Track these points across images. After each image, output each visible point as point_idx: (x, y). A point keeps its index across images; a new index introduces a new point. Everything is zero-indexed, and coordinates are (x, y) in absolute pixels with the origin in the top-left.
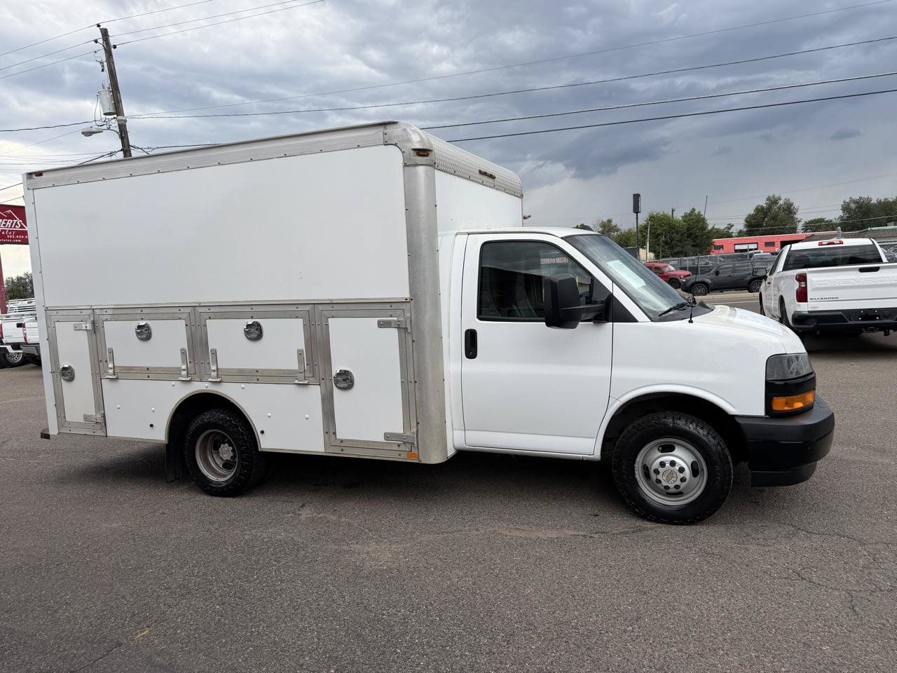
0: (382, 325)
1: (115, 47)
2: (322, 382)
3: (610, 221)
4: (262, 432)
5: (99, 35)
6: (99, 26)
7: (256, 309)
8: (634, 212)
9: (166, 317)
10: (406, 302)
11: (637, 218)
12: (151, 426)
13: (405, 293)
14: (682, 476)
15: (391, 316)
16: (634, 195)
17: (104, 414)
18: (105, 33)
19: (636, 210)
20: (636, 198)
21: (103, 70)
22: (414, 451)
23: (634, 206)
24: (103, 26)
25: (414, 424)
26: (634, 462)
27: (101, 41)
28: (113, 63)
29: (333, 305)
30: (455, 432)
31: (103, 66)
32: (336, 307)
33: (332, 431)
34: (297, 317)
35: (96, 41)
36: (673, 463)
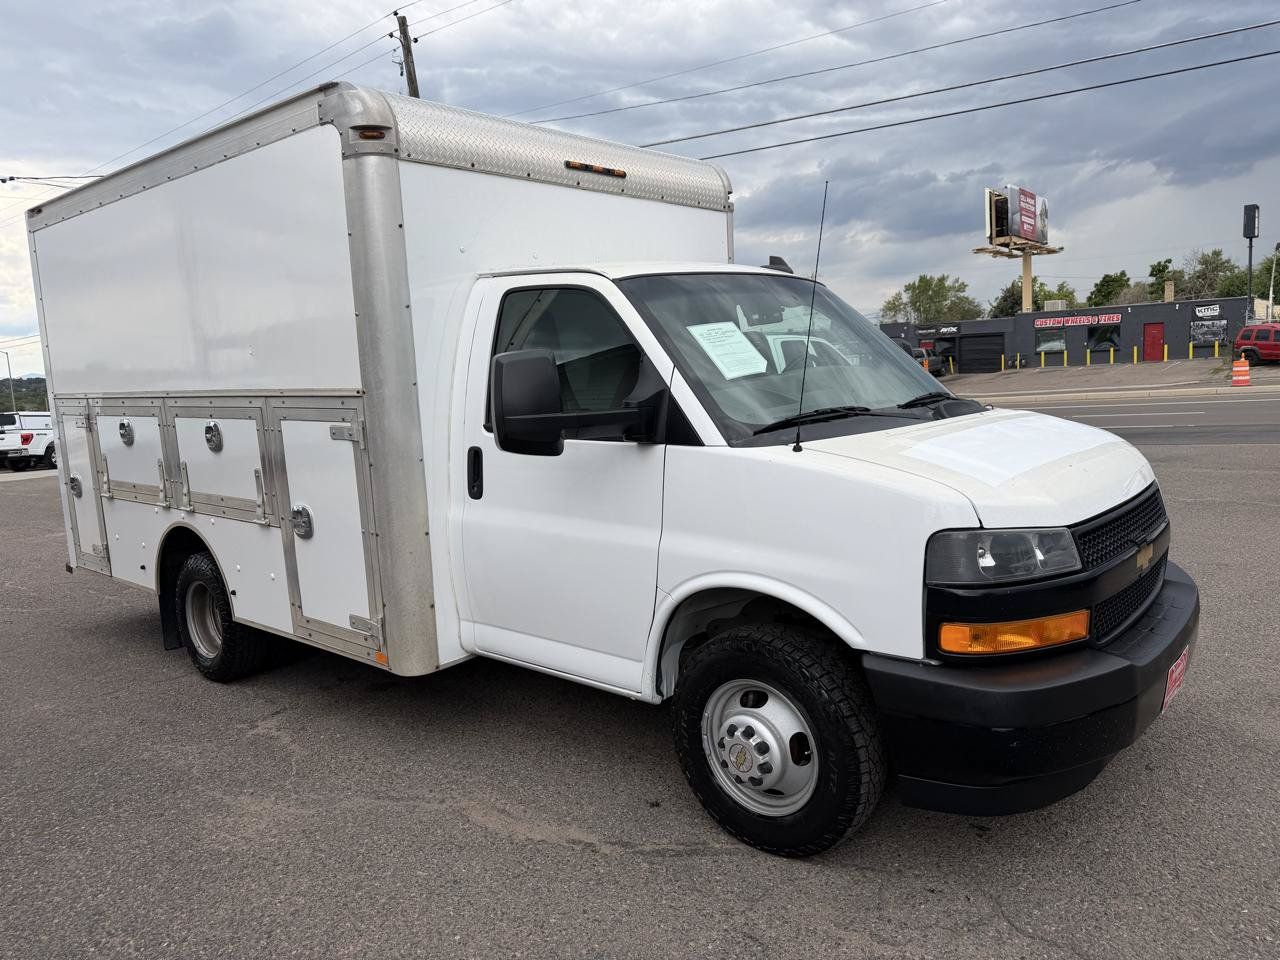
0: (336, 435)
1: (416, 40)
2: (282, 523)
3: (1217, 254)
4: (234, 593)
5: (395, 26)
6: (396, 14)
7: (217, 403)
8: (1245, 236)
9: (142, 413)
10: (359, 395)
11: (1251, 247)
12: (143, 567)
13: (356, 384)
14: (762, 762)
15: (343, 420)
16: (1246, 207)
17: (107, 545)
18: (403, 22)
19: (1250, 232)
20: (1251, 212)
21: (402, 74)
22: (383, 651)
23: (1245, 226)
24: (401, 14)
25: (380, 607)
26: (700, 718)
27: (397, 34)
28: (413, 62)
29: (284, 399)
30: (462, 623)
31: (402, 68)
32: (289, 403)
33: (297, 604)
34: (250, 418)
35: (391, 35)
36: (749, 732)
